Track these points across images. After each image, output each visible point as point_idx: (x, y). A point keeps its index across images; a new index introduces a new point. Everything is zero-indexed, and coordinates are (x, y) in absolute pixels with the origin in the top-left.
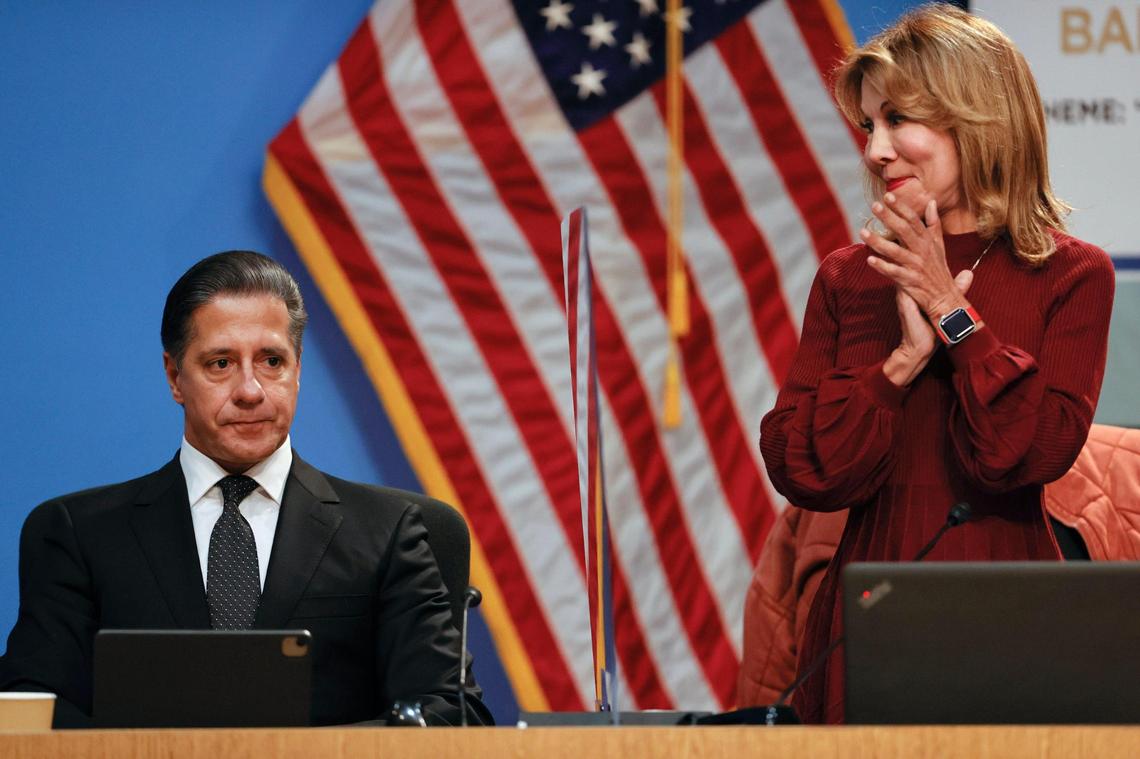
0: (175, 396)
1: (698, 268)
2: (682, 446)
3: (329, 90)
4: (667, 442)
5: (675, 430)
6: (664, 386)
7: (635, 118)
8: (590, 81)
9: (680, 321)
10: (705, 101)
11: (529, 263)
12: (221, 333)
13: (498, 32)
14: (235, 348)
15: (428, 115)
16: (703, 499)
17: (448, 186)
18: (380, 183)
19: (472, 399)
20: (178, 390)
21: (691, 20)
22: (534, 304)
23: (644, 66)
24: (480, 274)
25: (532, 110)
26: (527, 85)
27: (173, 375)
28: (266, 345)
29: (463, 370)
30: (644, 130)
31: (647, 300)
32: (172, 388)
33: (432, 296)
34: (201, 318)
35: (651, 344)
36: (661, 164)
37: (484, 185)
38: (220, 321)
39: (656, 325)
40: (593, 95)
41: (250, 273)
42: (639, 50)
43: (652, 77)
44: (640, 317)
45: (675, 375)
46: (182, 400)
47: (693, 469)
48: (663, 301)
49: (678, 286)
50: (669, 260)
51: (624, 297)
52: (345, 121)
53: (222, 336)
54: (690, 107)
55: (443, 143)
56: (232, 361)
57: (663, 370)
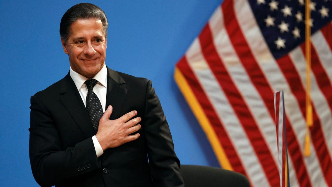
0: (65, 51)
1: (316, 104)
2: (311, 162)
3: (196, 46)
4: (306, 161)
5: (308, 157)
6: (305, 143)
7: (295, 55)
8: (280, 43)
9: (310, 121)
10: (318, 49)
11: (261, 102)
12: (80, 32)
13: (251, 27)
14: (85, 37)
15: (228, 54)
16: (317, 180)
17: (235, 78)
18: (212, 76)
19: (242, 147)
20: (66, 49)
21: (314, 23)
22: (262, 116)
23: (298, 38)
24: (245, 106)
25: (262, 53)
26: (260, 44)
27: (65, 45)
28: (95, 35)
29: (239, 137)
30: (298, 59)
31: (299, 115)
32: (64, 49)
33: (229, 113)
34: (73, 27)
35: (300, 129)
36: (304, 70)
37: (246, 77)
38: (80, 28)
39: (302, 123)
40: (281, 48)
41: (89, 12)
42: (296, 33)
43: (301, 42)
44: (297, 120)
45: (308, 139)
46: (67, 53)
47: (314, 170)
48: (305, 115)
49: (309, 110)
50: (306, 102)
51: (292, 113)
52: (201, 56)
53: (80, 33)
54: (313, 51)
55: (233, 64)
56: (84, 41)
57: (304, 137)
